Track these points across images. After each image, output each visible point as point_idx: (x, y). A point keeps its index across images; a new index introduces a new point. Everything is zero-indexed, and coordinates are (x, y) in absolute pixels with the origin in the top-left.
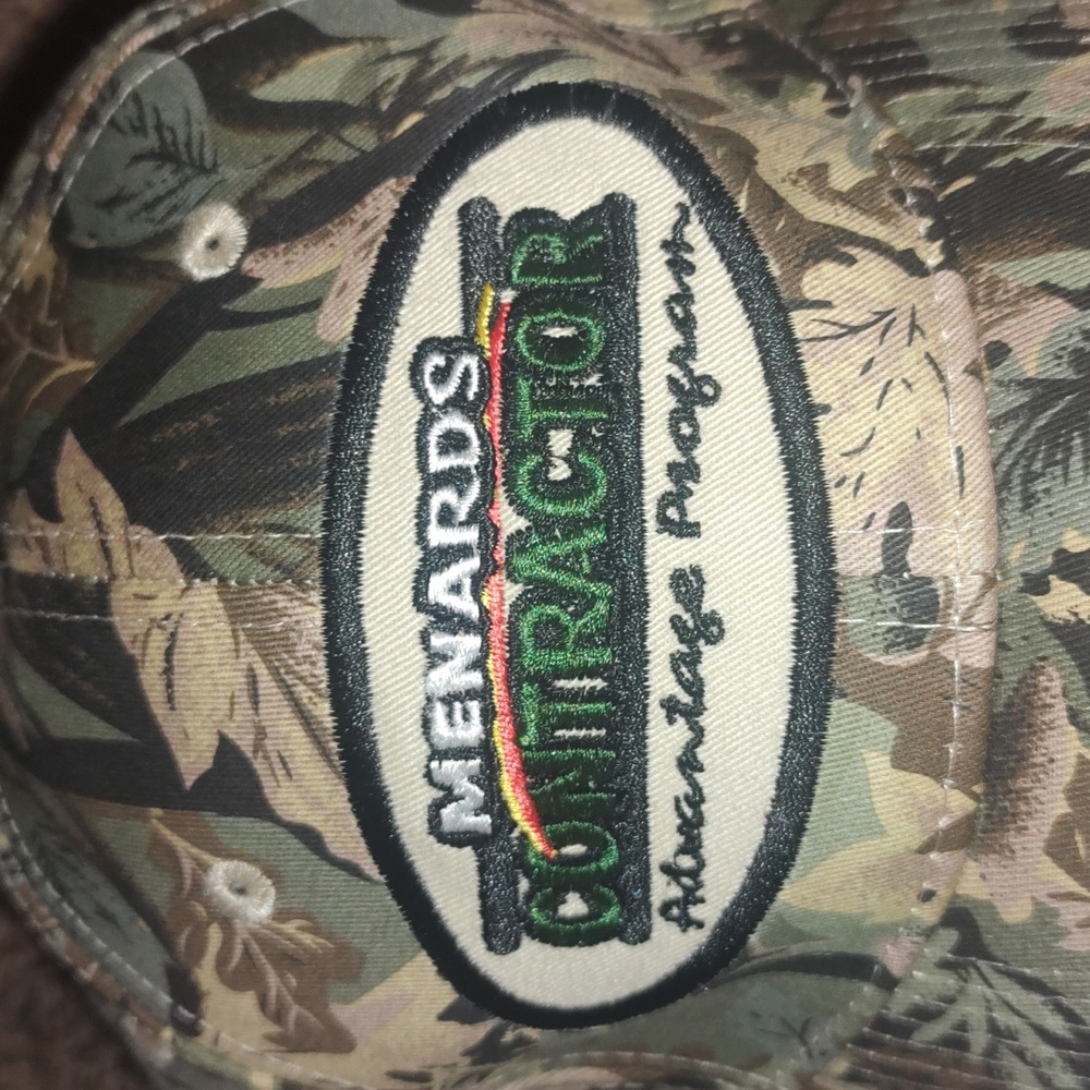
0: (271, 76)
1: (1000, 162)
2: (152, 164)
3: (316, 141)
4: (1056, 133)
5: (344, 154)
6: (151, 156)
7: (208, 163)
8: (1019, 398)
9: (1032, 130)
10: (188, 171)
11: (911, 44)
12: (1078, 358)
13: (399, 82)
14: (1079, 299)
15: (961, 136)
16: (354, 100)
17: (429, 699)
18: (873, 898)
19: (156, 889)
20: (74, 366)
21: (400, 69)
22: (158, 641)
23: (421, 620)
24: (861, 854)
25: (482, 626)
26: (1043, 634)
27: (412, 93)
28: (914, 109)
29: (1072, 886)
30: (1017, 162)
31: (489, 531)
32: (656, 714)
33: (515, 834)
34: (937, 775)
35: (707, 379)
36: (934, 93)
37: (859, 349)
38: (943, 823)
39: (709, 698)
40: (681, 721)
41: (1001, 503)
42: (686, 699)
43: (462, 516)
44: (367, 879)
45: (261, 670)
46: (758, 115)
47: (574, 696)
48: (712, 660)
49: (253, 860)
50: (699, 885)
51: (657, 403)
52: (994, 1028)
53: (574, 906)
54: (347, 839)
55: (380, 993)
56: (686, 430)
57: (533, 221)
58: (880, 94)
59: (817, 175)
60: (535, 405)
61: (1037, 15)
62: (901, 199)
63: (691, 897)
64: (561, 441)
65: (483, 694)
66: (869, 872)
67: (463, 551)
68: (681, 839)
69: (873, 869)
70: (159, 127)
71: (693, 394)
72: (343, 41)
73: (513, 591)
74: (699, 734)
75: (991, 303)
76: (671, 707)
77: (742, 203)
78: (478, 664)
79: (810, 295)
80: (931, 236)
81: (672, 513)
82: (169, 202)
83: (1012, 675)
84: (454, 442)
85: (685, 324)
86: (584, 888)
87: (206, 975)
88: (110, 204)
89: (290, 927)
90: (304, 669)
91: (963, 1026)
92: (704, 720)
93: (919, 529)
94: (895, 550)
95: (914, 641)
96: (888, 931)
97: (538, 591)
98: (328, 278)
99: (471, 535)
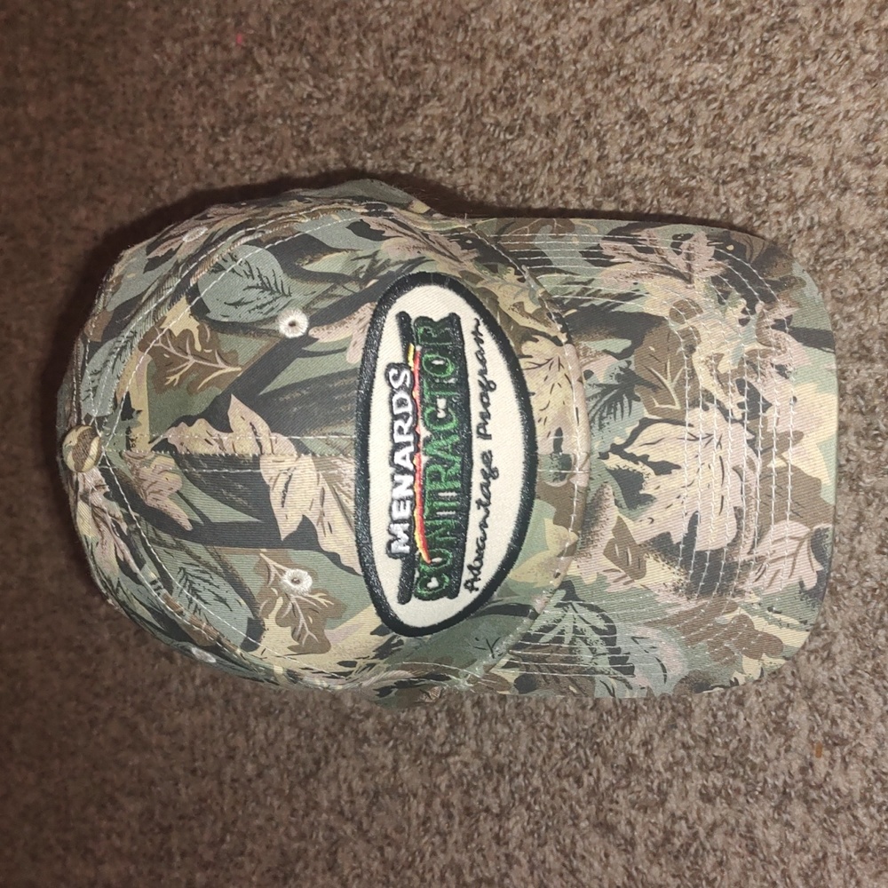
1: (586, 305)
2: (258, 290)
3: (333, 287)
4: (606, 296)
5: (346, 293)
6: (257, 287)
7: (287, 292)
8: (598, 390)
9: (596, 294)
10: (277, 295)
11: (543, 254)
12: (618, 377)
13: (366, 268)
14: (618, 356)
15: (570, 293)
16: (347, 273)
17: (393, 500)
18: (539, 575)
19: (254, 584)
20: (229, 369)
22: (283, 479)
23: (392, 470)
24: (540, 557)
25: (413, 473)
26: (607, 474)
27: (371, 272)
28: (550, 282)
29: (613, 566)
30: (593, 305)
31: (417, 436)
32: (473, 505)
33: (417, 553)
34: (567, 526)
35: (492, 382)
36: (556, 275)
37: (543, 372)
38: (567, 545)
39: (492, 500)
40: (482, 508)
41: (591, 427)
42: (484, 500)
43: (406, 430)
44: (355, 573)
45: (327, 489)
46: (494, 281)
47: (444, 500)
48: (494, 485)
49: (305, 569)
50: (480, 573)
51: (475, 391)
52: (575, 631)
53: (434, 583)
54: (350, 558)
55: (350, 622)
56: (485, 400)
57: (424, 320)
58: (534, 273)
59: (520, 306)
60: (430, 389)
61: (591, 248)
62: (551, 317)
63: (476, 579)
64: (441, 403)
65: (412, 499)
66: (540, 565)
67: (408, 444)
68: (476, 555)
69: (542, 563)
70: (260, 276)
71: (488, 387)
72: (338, 250)
73: (425, 459)
74: (488, 512)
75: (585, 356)
76: (479, 503)
77: (498, 320)
78: (411, 487)
79: (525, 353)
80: (562, 331)
81: (482, 431)
82: (269, 307)
83: (594, 489)
84: (402, 403)
85: (483, 362)
86: (438, 575)
87: (269, 621)
88: (237, 304)
89: (315, 597)
90: (345, 489)
91: (562, 632)
92: (490, 508)
93: (564, 437)
94: (557, 444)
95: (563, 477)
96: (539, 591)
98: (349, 339)
99: (411, 438)
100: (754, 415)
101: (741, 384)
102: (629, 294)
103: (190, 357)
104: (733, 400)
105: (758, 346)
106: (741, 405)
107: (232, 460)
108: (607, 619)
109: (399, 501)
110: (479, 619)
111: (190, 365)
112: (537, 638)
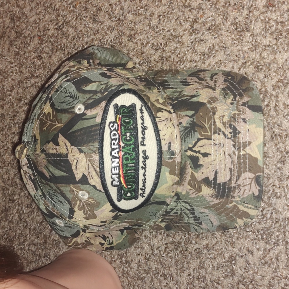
0: (86, 86)
1: (180, 99)
2: (69, 98)
3: (93, 96)
4: (187, 96)
5: (97, 98)
6: (68, 96)
7: (78, 98)
8: (183, 129)
9: (184, 95)
10: (75, 99)
11: (168, 82)
12: (190, 124)
13: (104, 88)
14: (190, 117)
15: (175, 96)
16: (98, 90)
17: (112, 167)
18: (166, 192)
19: (70, 196)
20: (59, 125)
21: (104, 86)
22: (75, 161)
23: (111, 157)
24: (165, 186)
25: (119, 158)
26: (187, 157)
27: (106, 89)
28: (169, 92)
29: (191, 188)
30: (182, 100)
31: (120, 146)
32: (140, 168)
33: (122, 185)
34: (175, 175)
35: (146, 127)
36: (171, 89)
37: (164, 123)
38: (175, 181)
39: (147, 166)
40: (143, 169)
41: (181, 141)
42: (144, 166)
43: (116, 144)
44: (102, 192)
45: (90, 164)
46: (149, 92)
47: (130, 167)
48: (147, 161)
49: (85, 191)
50: (145, 191)
51: (140, 130)
52: (181, 210)
53: (129, 194)
54: (100, 187)
55: (102, 209)
56: (143, 133)
57: (123, 106)
58: (164, 89)
59: (157, 101)
60: (125, 130)
61: (184, 79)
62: (168, 104)
63: (144, 193)
64: (128, 134)
65: (119, 167)
66: (166, 188)
67: (116, 148)
68: (143, 185)
69: (167, 188)
70: (69, 93)
71: (144, 128)
72: (95, 82)
73: (123, 153)
74: (146, 171)
75: (180, 117)
76: (142, 167)
77: (149, 105)
78: (118, 163)
79: (158, 116)
80: (172, 109)
81: (142, 143)
82: (72, 103)
83: (183, 162)
84: (114, 135)
85: (143, 120)
86: (130, 192)
87: (76, 209)
88: (62, 103)
89: (90, 200)
90: (96, 164)
91: (177, 210)
92: (146, 169)
93: (172, 145)
94: (169, 147)
95: (172, 158)
96: (168, 197)
97: (126, 153)
98: (97, 114)
99: (117, 146)
100: (235, 136)
101: (230, 125)
102: (195, 95)
103: (49, 121)
104: (228, 131)
105: (237, 112)
106: (230, 133)
107: (60, 155)
108: (191, 206)
109: (114, 168)
110: (148, 206)
111: (49, 123)
112: (169, 212)
